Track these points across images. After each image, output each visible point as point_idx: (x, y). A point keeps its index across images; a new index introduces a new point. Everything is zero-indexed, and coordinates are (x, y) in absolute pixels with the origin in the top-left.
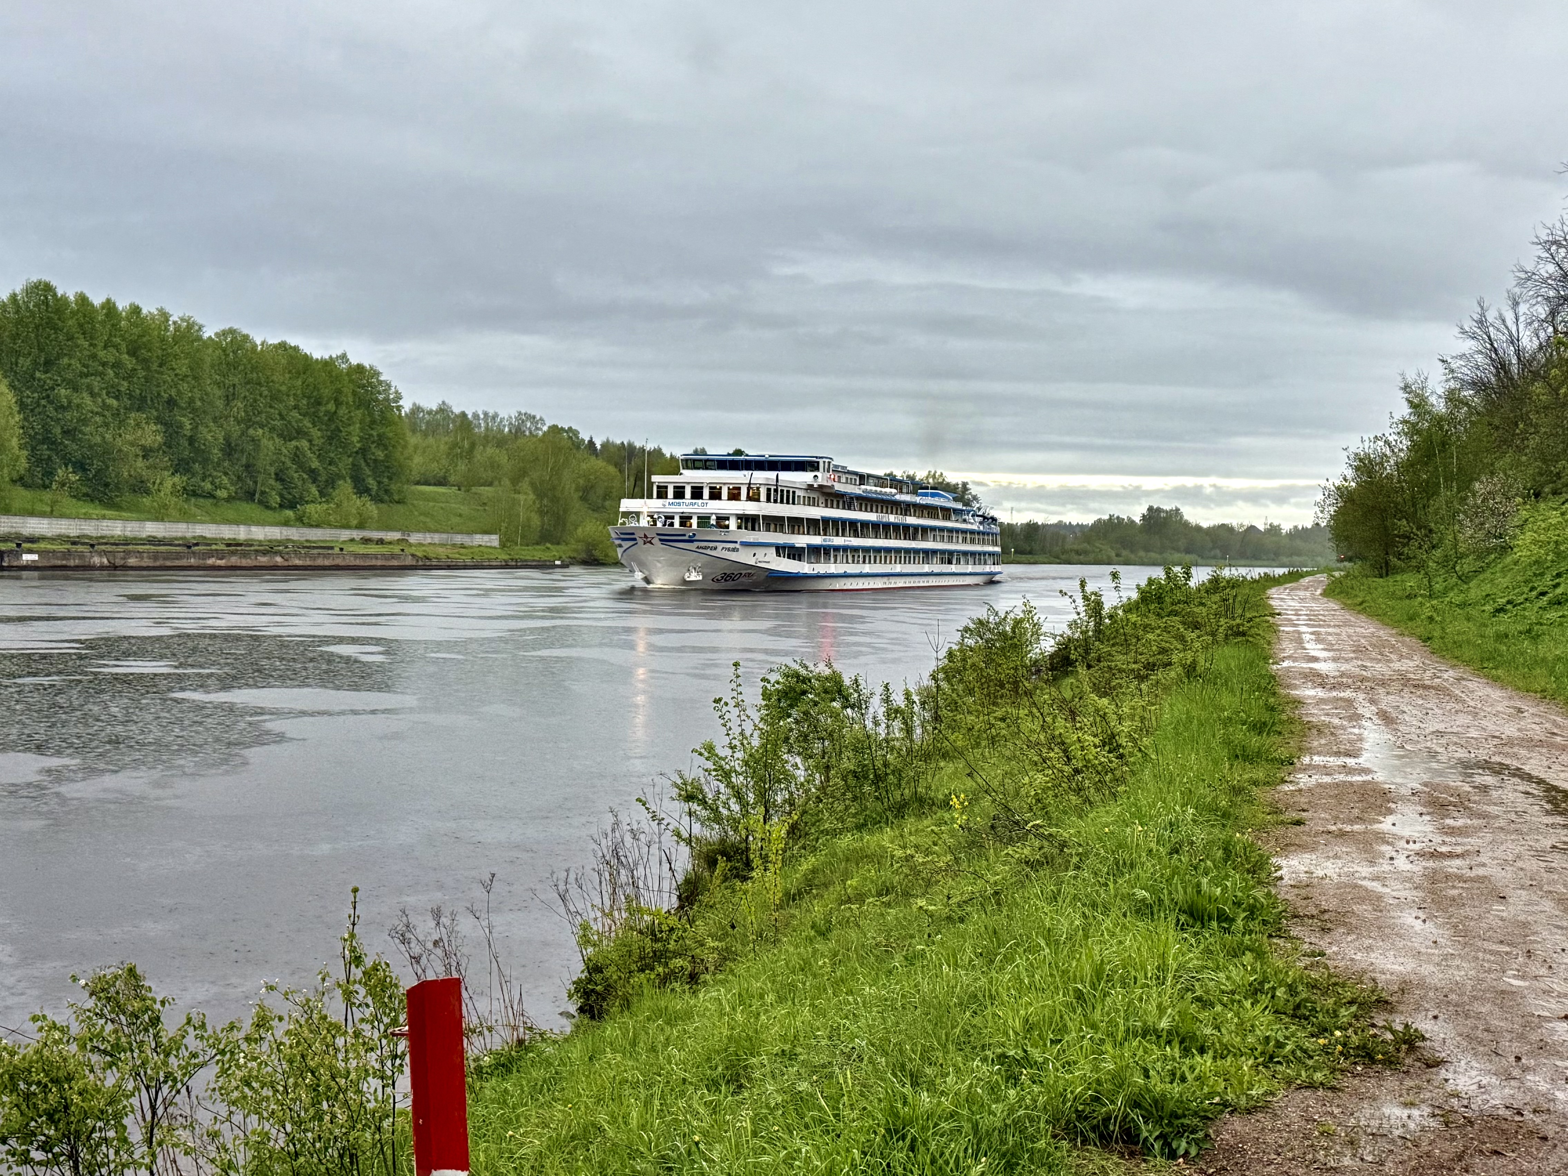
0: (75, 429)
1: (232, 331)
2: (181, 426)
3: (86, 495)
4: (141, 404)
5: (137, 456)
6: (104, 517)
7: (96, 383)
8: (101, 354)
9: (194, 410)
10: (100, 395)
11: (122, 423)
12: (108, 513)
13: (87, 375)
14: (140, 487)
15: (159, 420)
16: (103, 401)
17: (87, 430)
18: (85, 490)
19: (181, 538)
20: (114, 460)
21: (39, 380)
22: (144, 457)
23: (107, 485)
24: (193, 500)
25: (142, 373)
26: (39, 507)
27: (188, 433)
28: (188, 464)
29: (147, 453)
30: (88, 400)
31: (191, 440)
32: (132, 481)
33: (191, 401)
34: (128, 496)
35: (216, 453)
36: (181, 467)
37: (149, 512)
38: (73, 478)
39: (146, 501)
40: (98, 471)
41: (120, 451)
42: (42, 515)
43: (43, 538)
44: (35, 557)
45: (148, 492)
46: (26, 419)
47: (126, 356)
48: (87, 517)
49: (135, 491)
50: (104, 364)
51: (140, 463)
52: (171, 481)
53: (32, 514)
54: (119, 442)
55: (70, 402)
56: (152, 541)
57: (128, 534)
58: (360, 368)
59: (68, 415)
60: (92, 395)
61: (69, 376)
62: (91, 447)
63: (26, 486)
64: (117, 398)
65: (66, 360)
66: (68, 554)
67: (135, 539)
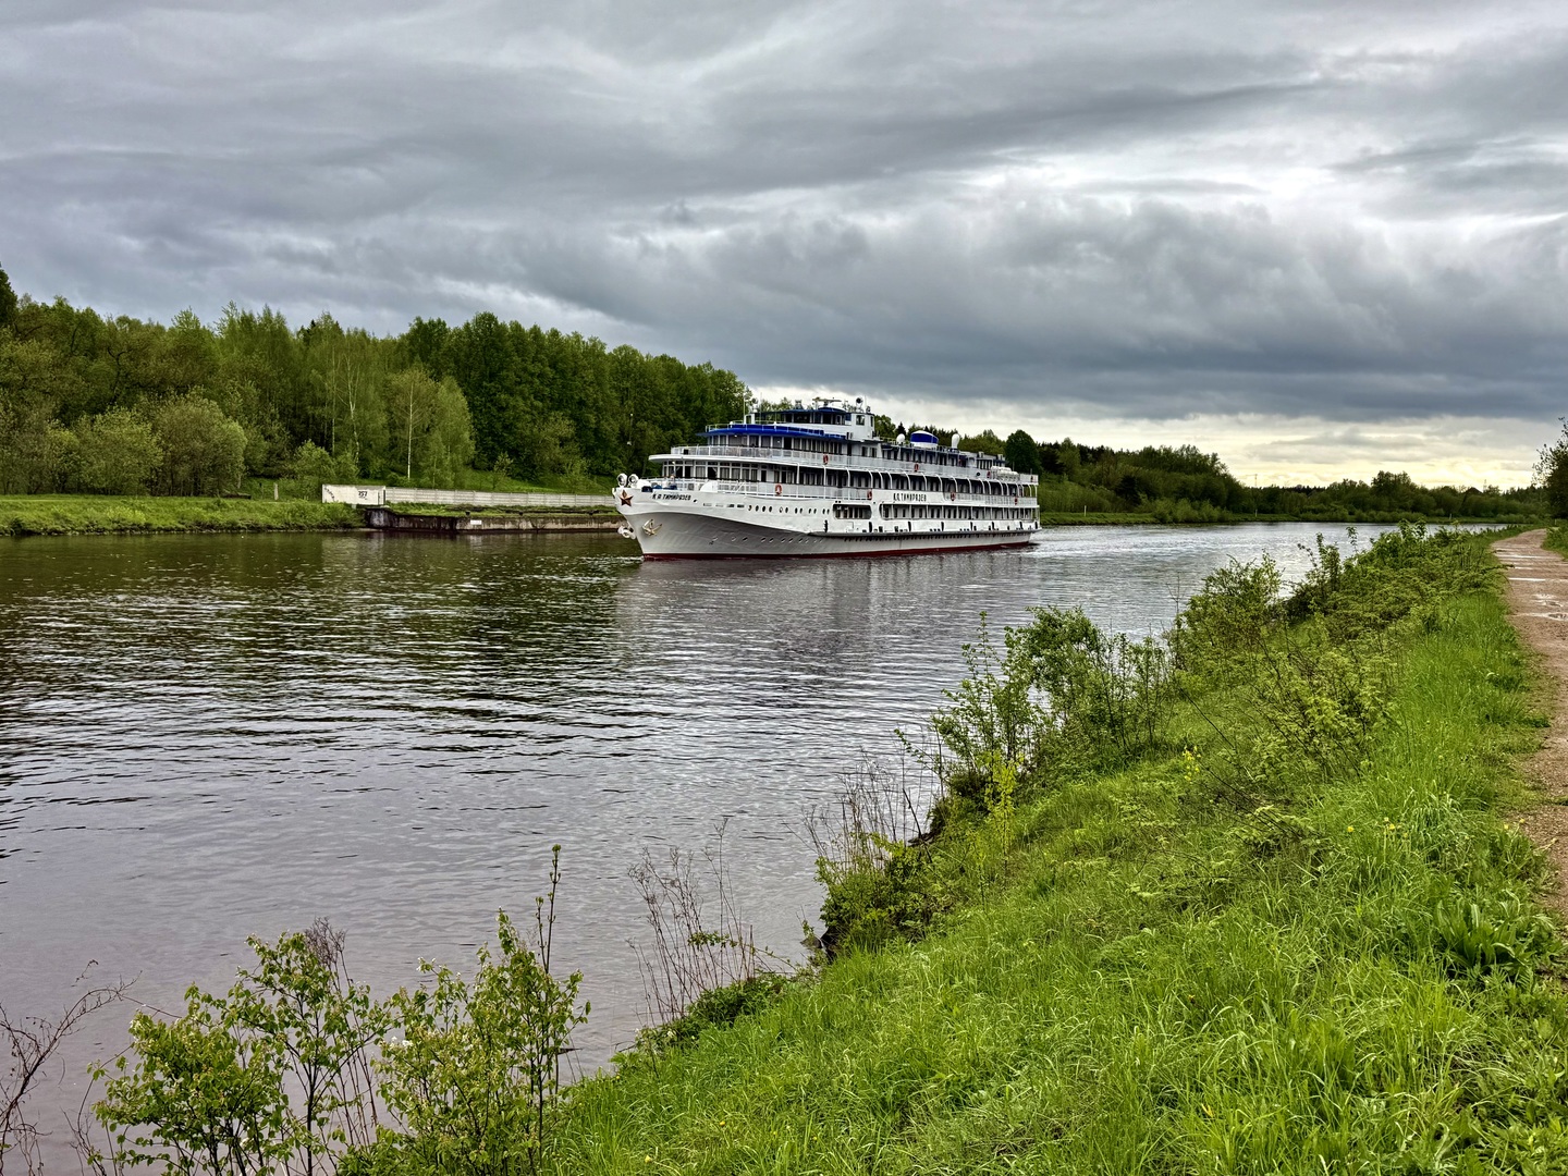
0: (511, 424)
1: (625, 348)
2: (588, 422)
3: (519, 474)
4: (558, 404)
5: (556, 445)
6: (531, 491)
7: (526, 389)
8: (530, 368)
9: (598, 409)
10: (529, 399)
11: (546, 420)
12: (534, 488)
13: (520, 383)
14: (558, 469)
15: (572, 417)
16: (531, 403)
17: (519, 425)
18: (518, 470)
19: (587, 507)
20: (539, 448)
21: (486, 387)
22: (561, 445)
23: (534, 467)
24: (596, 477)
25: (559, 381)
26: (485, 485)
27: (594, 426)
28: (593, 449)
29: (563, 441)
30: (521, 403)
31: (596, 431)
32: (552, 463)
33: (596, 401)
34: (550, 475)
35: (614, 441)
36: (588, 452)
37: (565, 488)
38: (509, 461)
39: (562, 479)
40: (528, 456)
41: (544, 441)
42: (487, 490)
43: (486, 508)
44: (479, 522)
45: (563, 472)
46: (475, 417)
47: (548, 369)
48: (519, 491)
49: (554, 472)
50: (532, 375)
51: (558, 449)
52: (581, 463)
53: (480, 489)
54: (543, 434)
55: (508, 404)
56: (565, 509)
57: (548, 504)
58: (720, 374)
59: (506, 414)
60: (524, 399)
61: (507, 384)
62: (522, 439)
63: (475, 468)
64: (542, 401)
65: (504, 373)
66: (502, 520)
67: (553, 508)
